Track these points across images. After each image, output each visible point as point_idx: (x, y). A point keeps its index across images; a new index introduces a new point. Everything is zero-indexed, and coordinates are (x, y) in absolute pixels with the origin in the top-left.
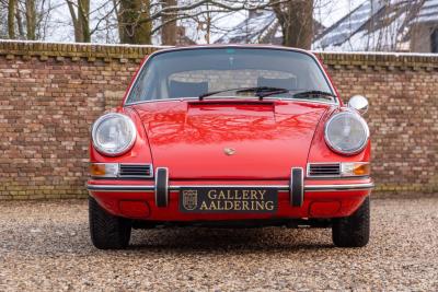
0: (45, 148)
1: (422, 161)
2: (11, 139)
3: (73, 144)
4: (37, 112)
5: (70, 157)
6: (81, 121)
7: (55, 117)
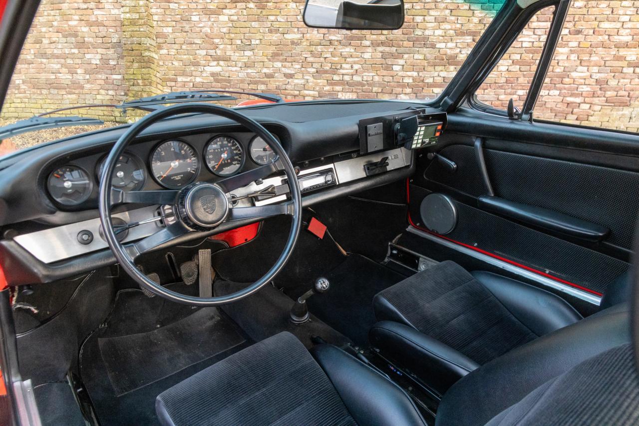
0: (69, 61)
1: (585, 89)
2: (32, 52)
3: (99, 56)
4: (50, 18)
5: (98, 73)
6: (101, 28)
7: (70, 23)
